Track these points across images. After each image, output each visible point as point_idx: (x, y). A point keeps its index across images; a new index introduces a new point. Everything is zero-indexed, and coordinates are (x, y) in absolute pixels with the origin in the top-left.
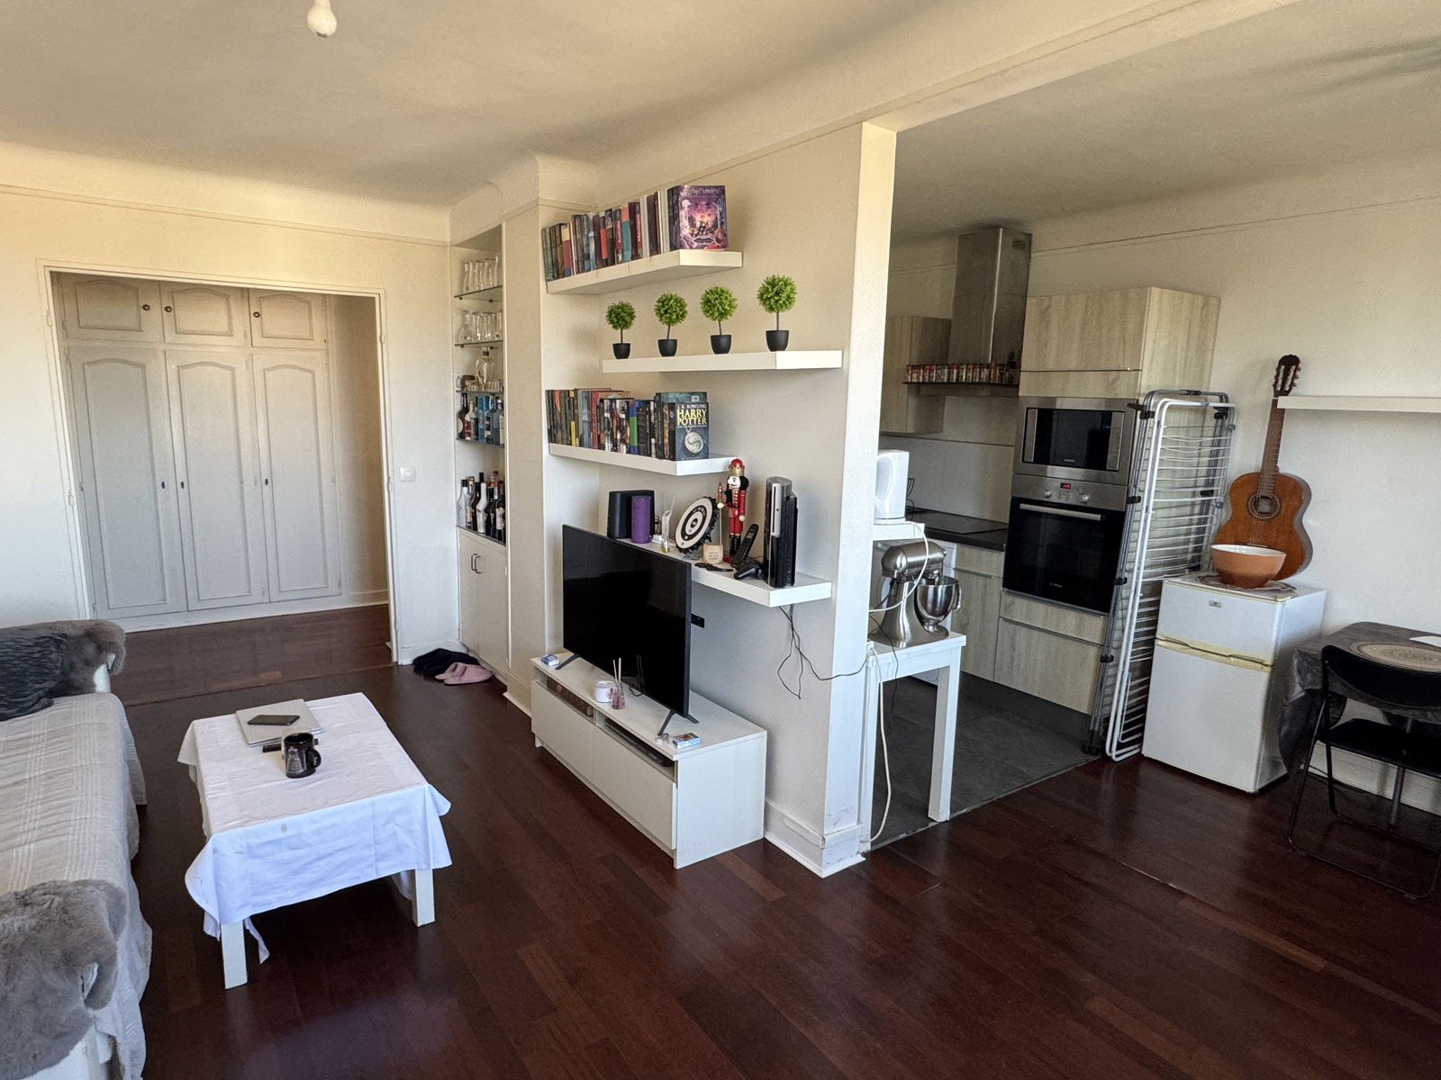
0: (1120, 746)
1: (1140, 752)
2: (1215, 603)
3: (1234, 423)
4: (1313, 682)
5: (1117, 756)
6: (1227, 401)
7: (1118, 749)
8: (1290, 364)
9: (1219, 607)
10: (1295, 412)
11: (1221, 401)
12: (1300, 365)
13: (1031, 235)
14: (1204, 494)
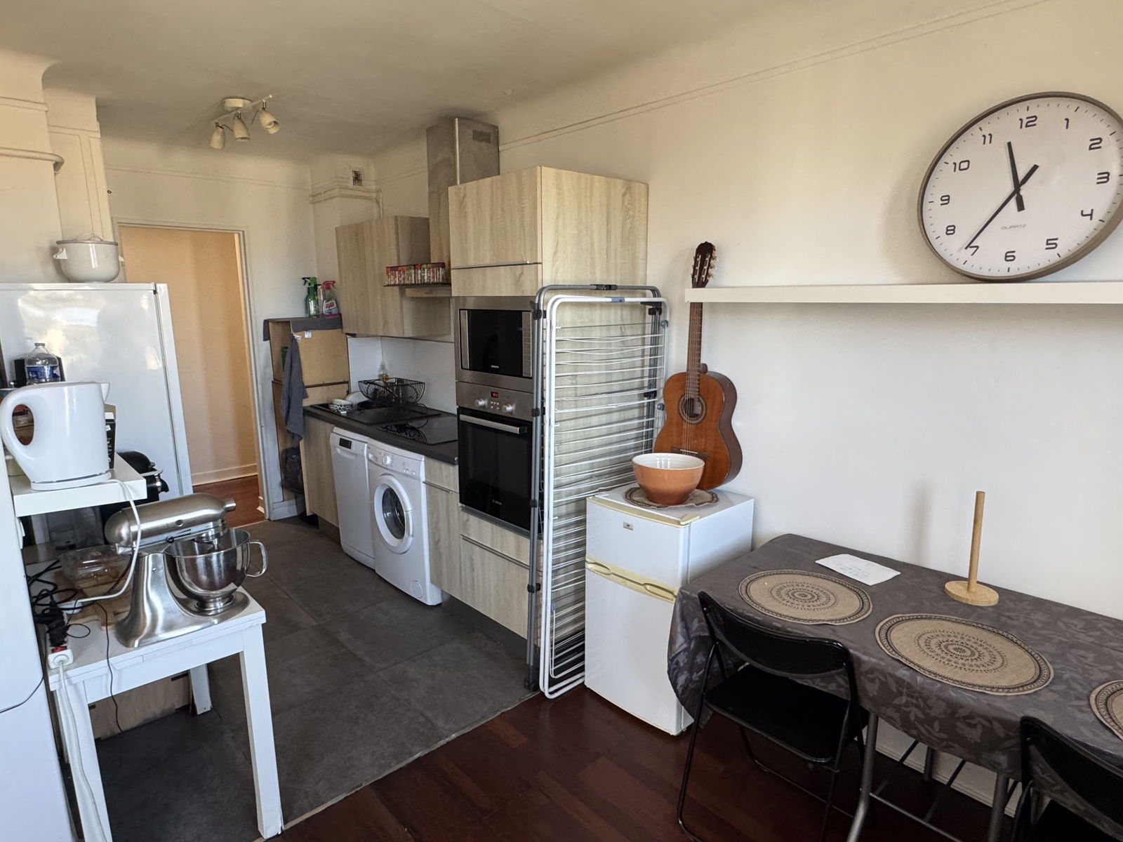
0: (552, 682)
1: (583, 683)
2: (628, 526)
3: (668, 319)
4: (700, 628)
5: (551, 693)
6: (659, 296)
7: (550, 686)
8: (706, 251)
9: (631, 529)
10: (713, 305)
11: (655, 296)
12: (715, 254)
13: (497, 127)
14: (647, 395)
